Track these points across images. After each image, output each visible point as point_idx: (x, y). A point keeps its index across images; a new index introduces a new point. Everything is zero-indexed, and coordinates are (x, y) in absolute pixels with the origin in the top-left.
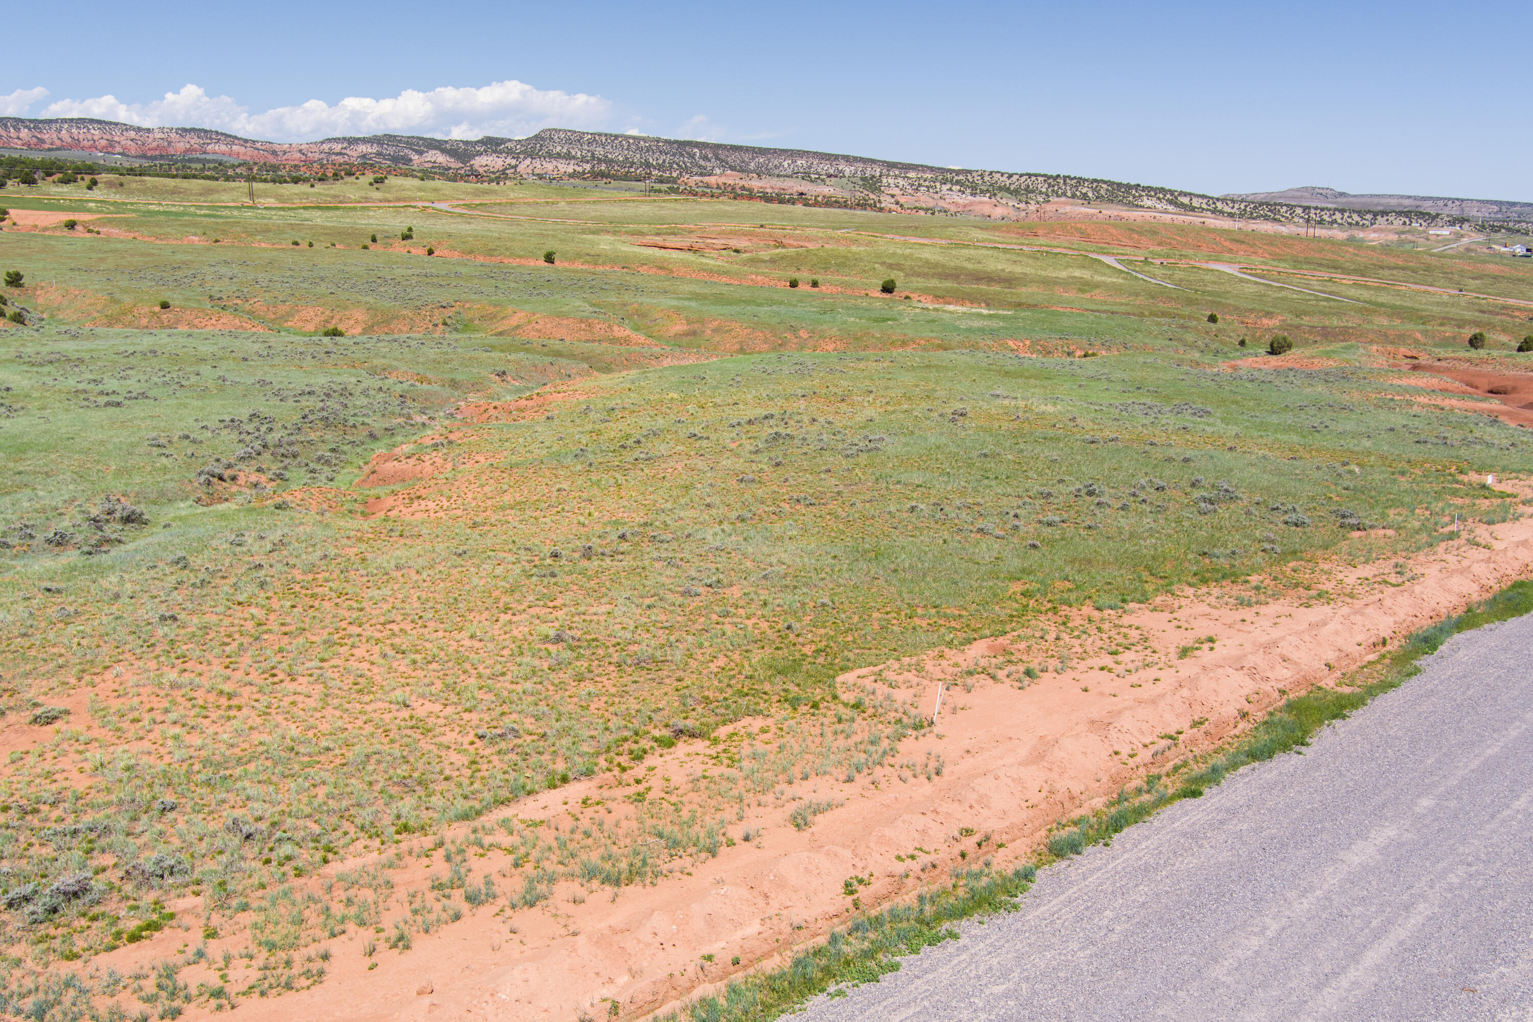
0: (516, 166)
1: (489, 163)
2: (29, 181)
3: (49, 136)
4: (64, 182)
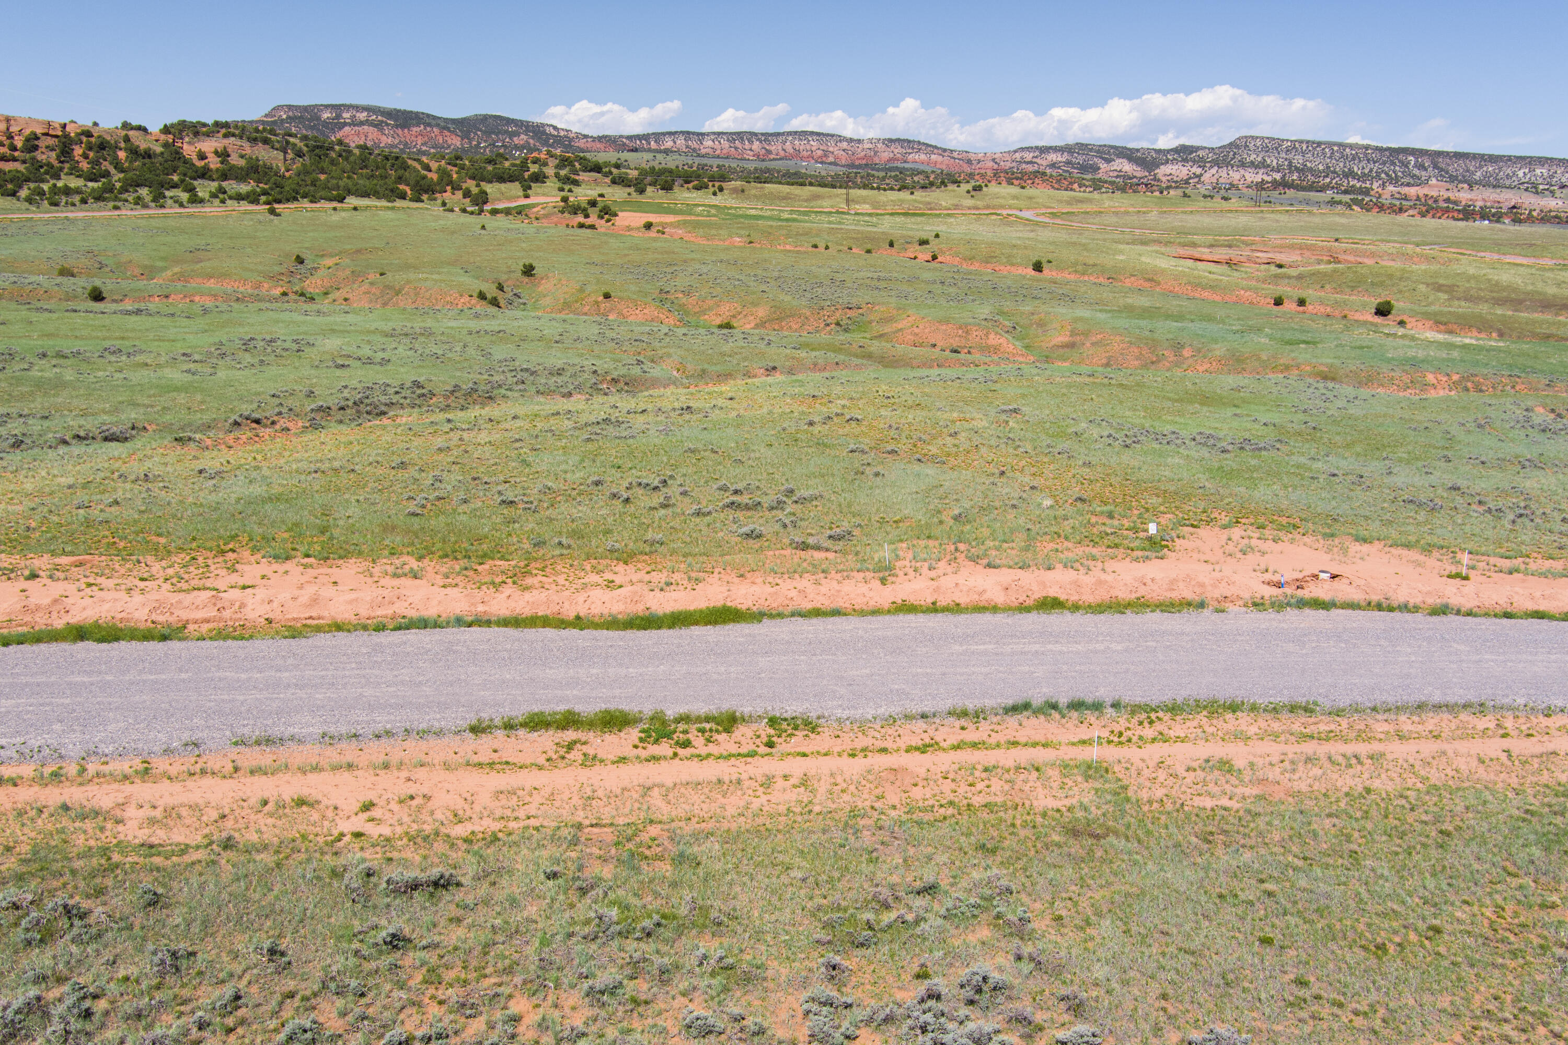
0: (1201, 175)
1: (1173, 172)
2: (667, 187)
3: (775, 147)
4: (697, 188)
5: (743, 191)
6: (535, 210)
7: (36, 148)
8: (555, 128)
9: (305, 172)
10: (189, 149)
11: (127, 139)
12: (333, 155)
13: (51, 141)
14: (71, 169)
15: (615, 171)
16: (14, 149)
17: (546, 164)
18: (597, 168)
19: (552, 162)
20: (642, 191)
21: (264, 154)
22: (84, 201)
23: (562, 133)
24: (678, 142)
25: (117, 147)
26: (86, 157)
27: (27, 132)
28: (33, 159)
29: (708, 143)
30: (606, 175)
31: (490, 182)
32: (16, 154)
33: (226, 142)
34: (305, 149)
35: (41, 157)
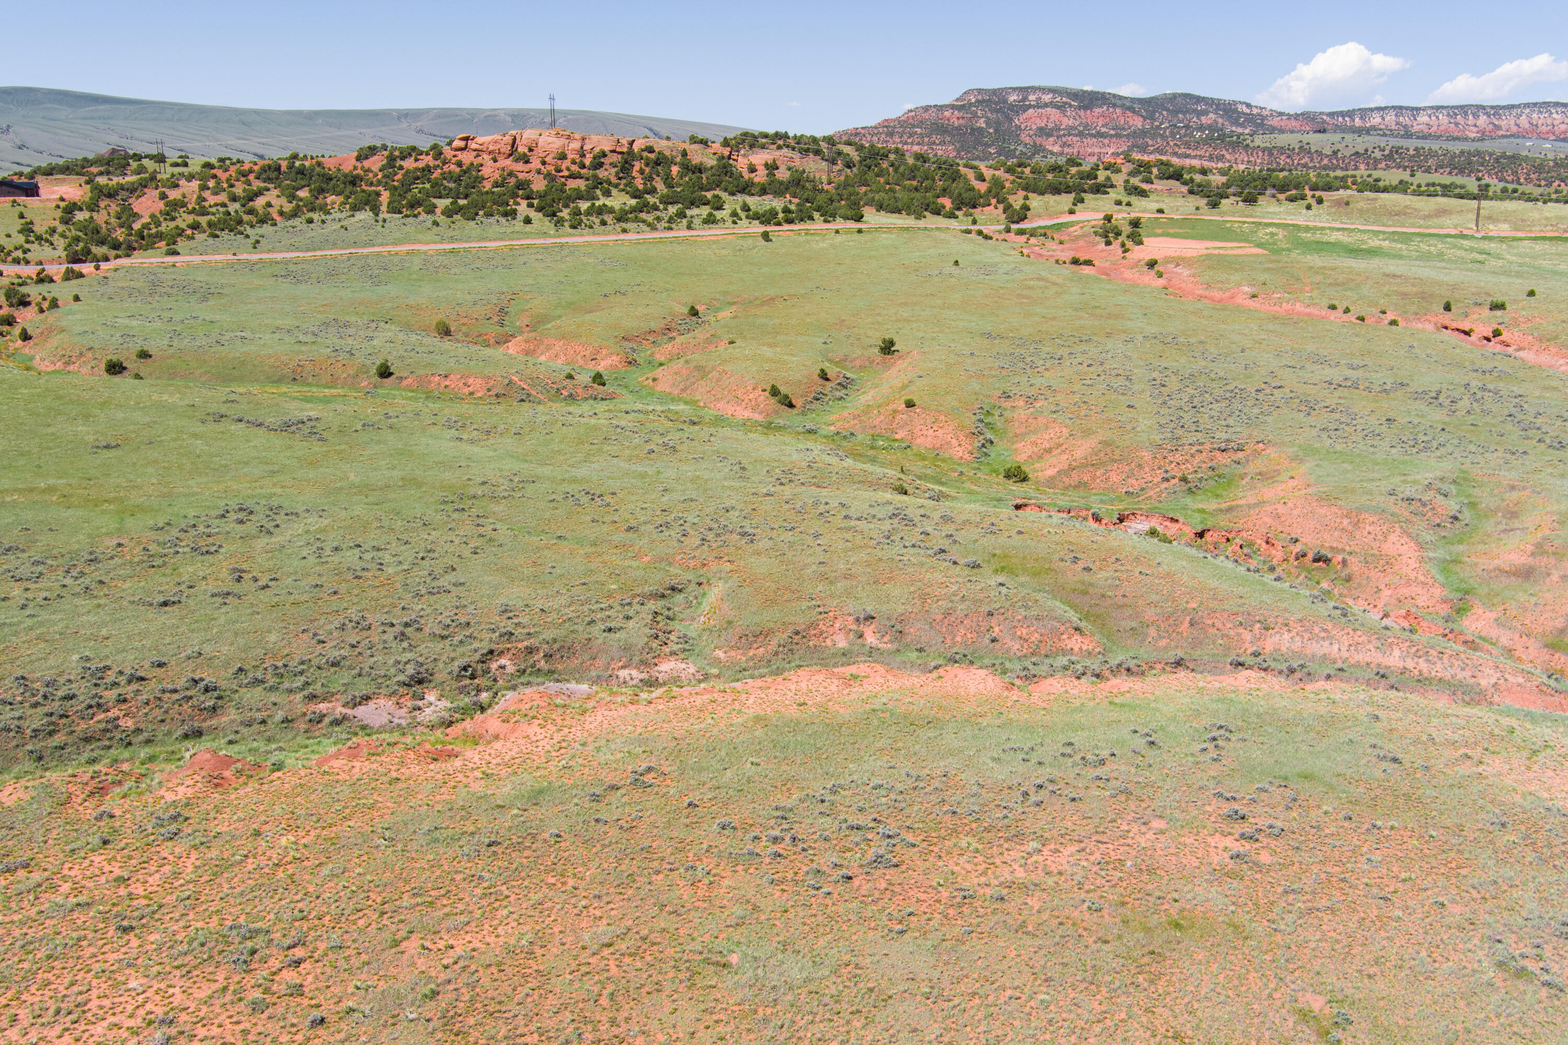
2: (1251, 199)
4: (1292, 200)
5: (1347, 204)
6: (1072, 229)
7: (601, 165)
8: (1249, 106)
9: (846, 185)
10: (741, 163)
11: (684, 154)
12: (885, 165)
13: (615, 158)
14: (626, 185)
15: (1198, 178)
16: (583, 166)
17: (1118, 171)
18: (1177, 176)
19: (1127, 168)
20: (1214, 205)
21: (815, 167)
22: (604, 223)
23: (1255, 111)
24: (1388, 118)
25: (673, 162)
26: (642, 172)
27: (597, 150)
28: (596, 177)
29: (1423, 118)
30: (1185, 183)
31: (1042, 194)
32: (583, 171)
33: (778, 153)
34: (858, 158)
35: (602, 174)
